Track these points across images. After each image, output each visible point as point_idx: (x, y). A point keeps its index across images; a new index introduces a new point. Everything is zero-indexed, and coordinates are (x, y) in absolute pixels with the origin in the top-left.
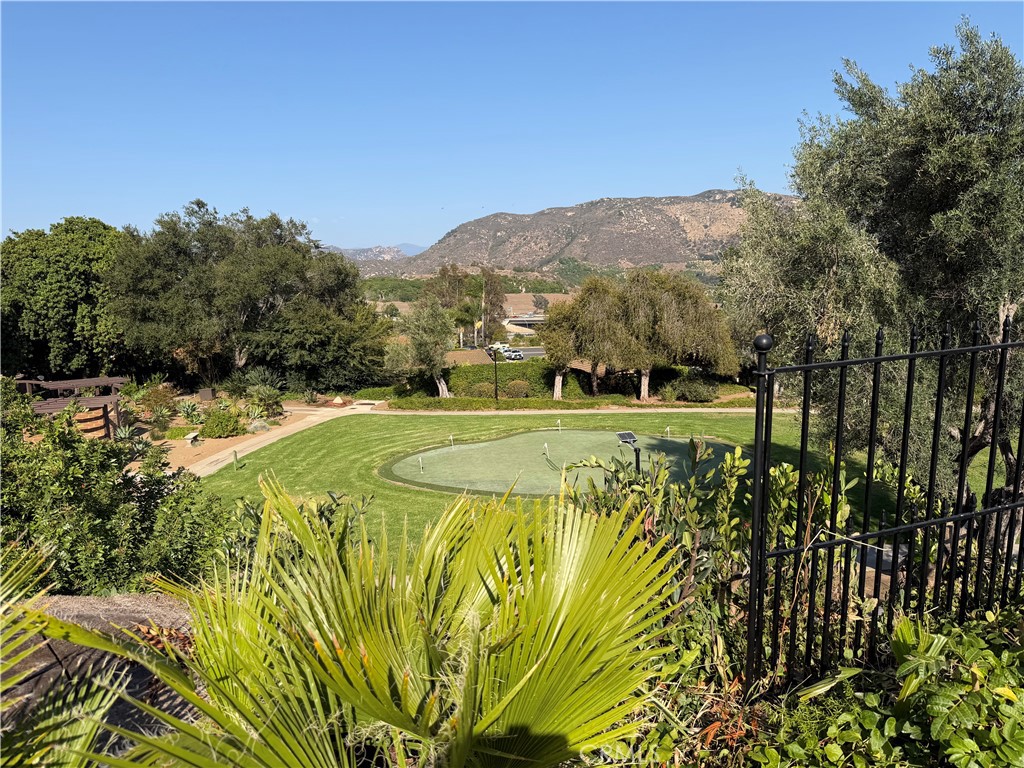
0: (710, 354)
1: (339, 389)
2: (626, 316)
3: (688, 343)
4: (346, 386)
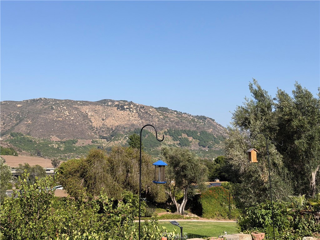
0: (154, 191)
2: (112, 170)
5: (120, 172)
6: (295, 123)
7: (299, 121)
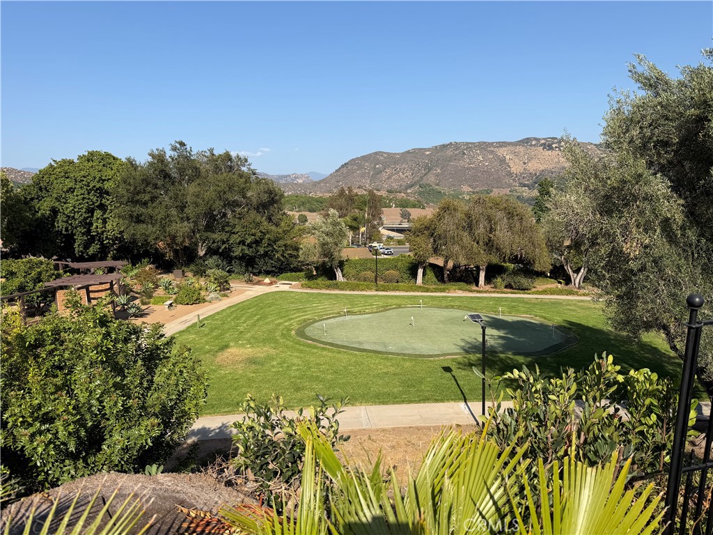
0: (530, 256)
1: (268, 273)
2: (470, 227)
3: (514, 248)
4: (272, 271)
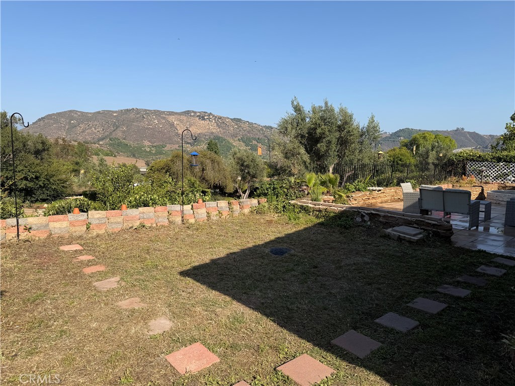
0: (224, 184)
5: (197, 169)
6: (319, 131)
7: (322, 129)
